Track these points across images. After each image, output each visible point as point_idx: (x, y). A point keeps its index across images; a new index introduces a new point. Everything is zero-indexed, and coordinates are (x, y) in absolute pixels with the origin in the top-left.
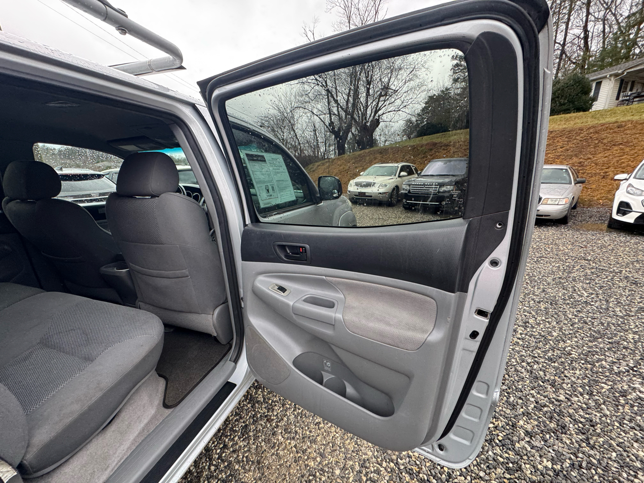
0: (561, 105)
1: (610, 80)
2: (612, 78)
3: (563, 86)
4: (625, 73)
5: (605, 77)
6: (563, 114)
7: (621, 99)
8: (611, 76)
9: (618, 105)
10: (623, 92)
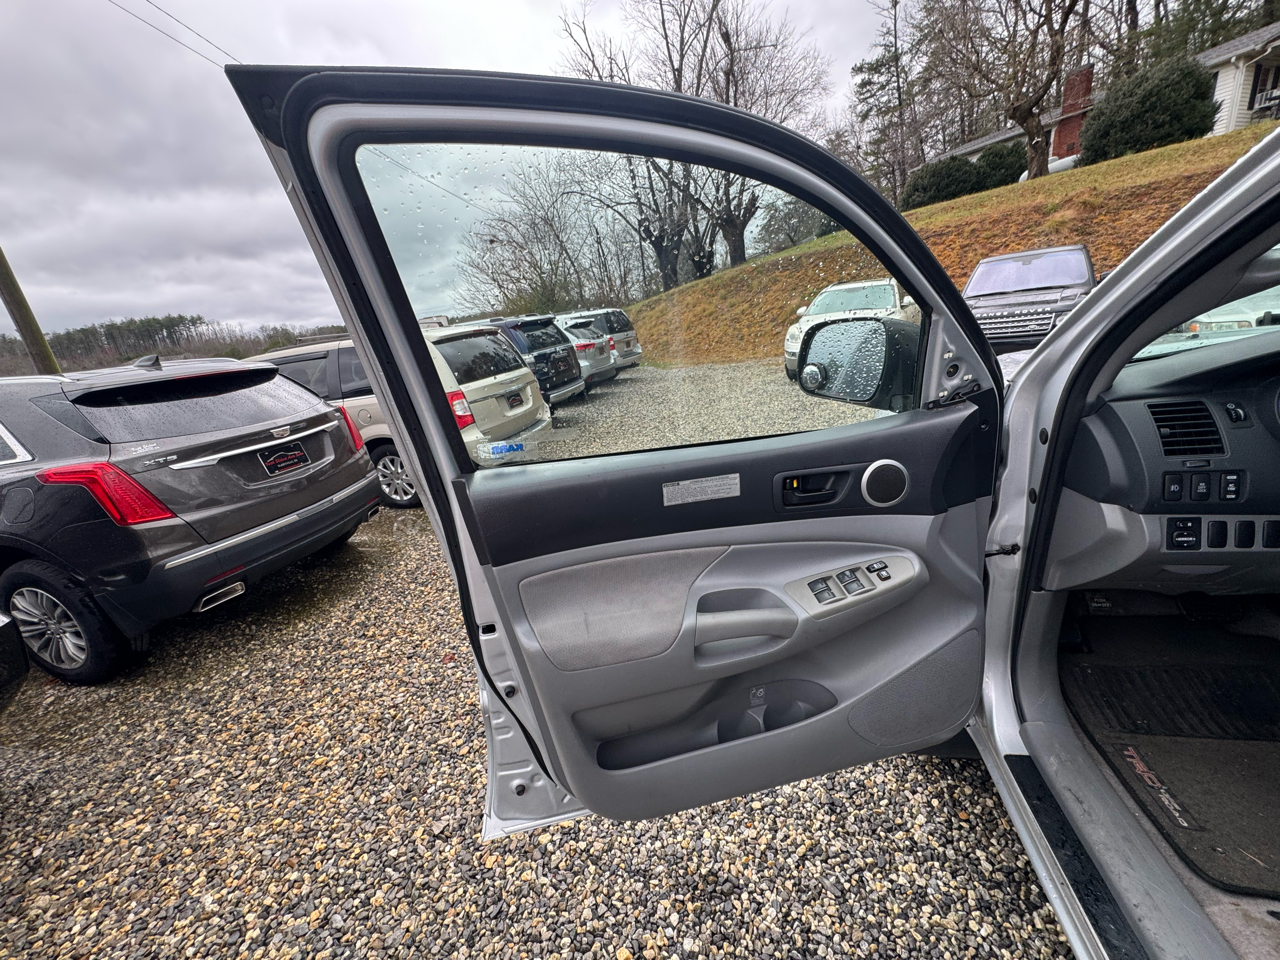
0: (1158, 126)
1: (1237, 68)
2: (1241, 64)
3: (1157, 85)
4: (1269, 50)
5: (1227, 63)
6: (1159, 146)
7: (1257, 106)
8: (1239, 58)
9: (1252, 119)
10: (1262, 91)
